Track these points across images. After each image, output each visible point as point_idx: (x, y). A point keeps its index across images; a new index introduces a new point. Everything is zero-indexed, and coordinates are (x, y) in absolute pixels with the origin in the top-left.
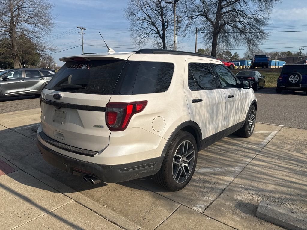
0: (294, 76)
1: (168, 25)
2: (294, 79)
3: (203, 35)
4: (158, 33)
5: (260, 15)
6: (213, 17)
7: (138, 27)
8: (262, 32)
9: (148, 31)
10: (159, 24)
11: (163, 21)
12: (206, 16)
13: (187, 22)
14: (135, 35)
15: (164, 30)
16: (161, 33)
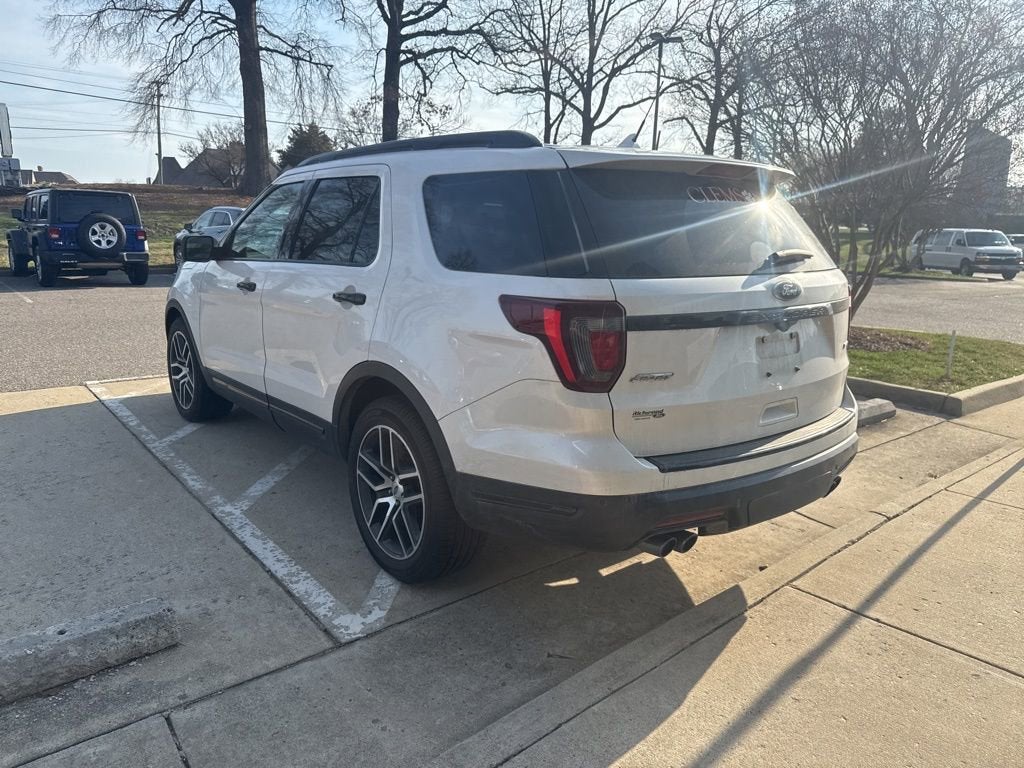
0: (103, 227)
2: (103, 236)
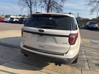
1: (32, 4)
3: (44, 8)
4: (29, 6)
5: (61, 4)
6: (47, 3)
7: (21, 3)
8: (62, 9)
9: (25, 5)
10: (29, 3)
11: (30, 2)
12: (45, 2)
13: (39, 3)
14: (20, 6)
15: (31, 5)
16: (30, 6)
